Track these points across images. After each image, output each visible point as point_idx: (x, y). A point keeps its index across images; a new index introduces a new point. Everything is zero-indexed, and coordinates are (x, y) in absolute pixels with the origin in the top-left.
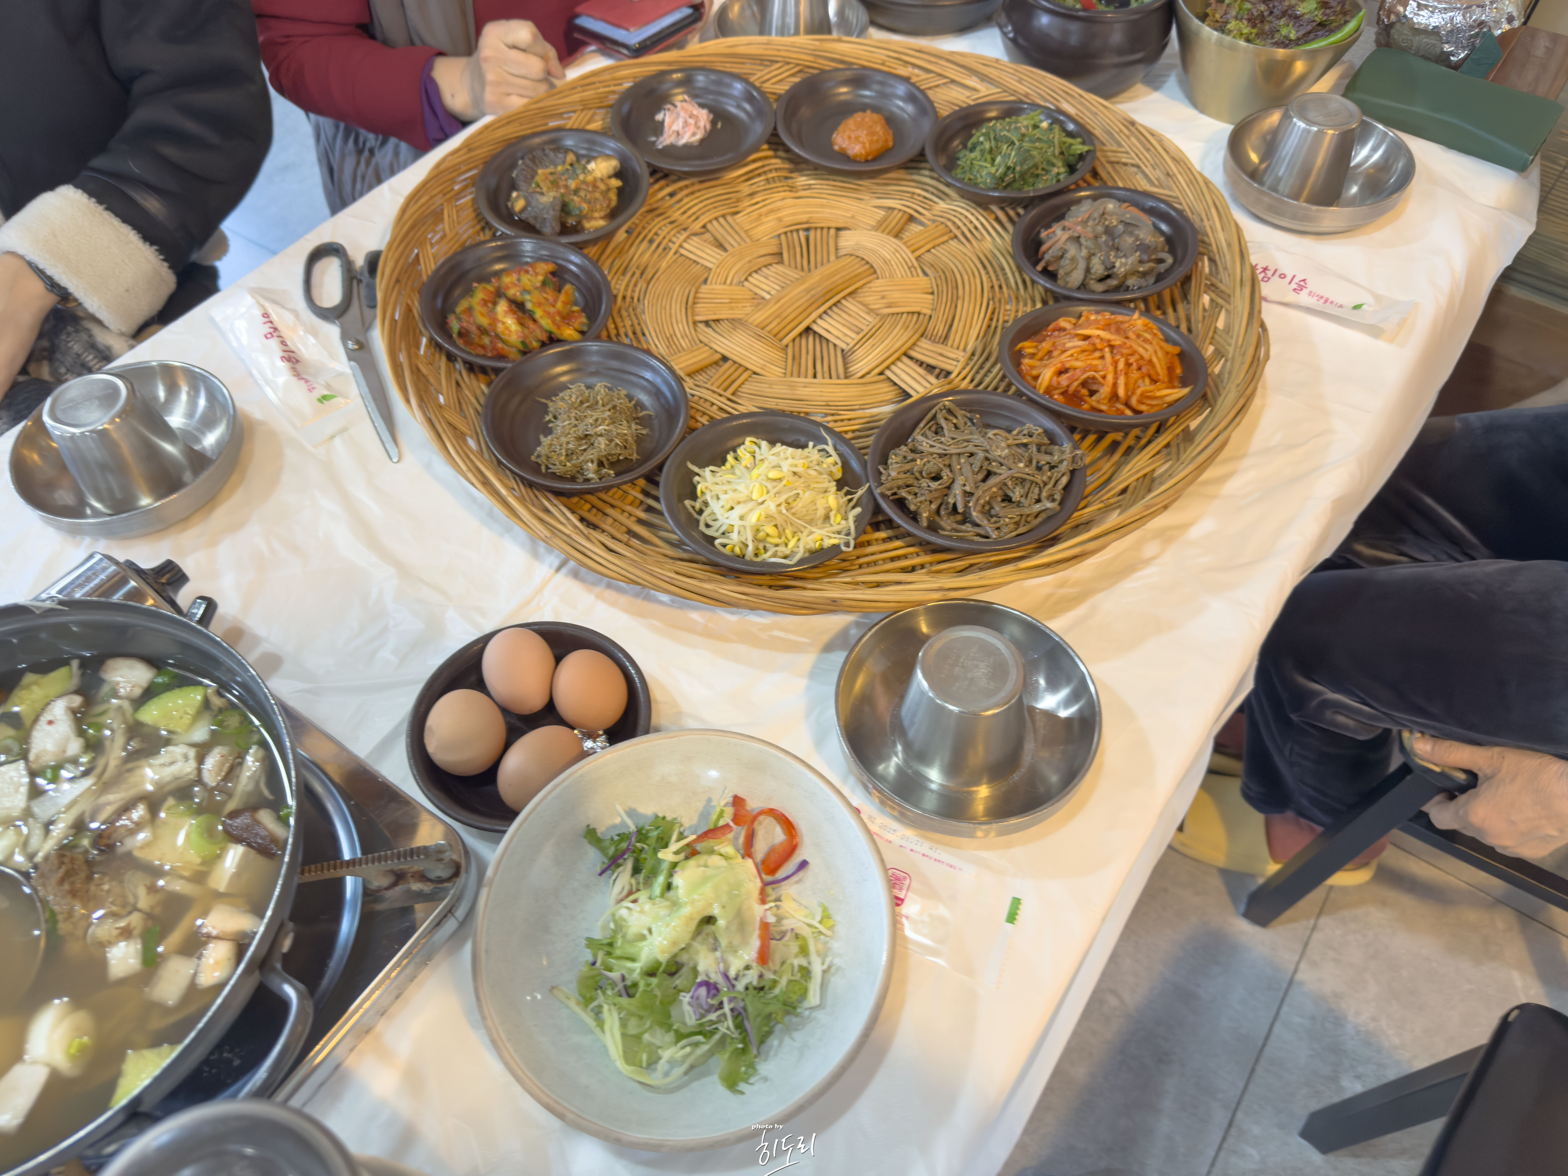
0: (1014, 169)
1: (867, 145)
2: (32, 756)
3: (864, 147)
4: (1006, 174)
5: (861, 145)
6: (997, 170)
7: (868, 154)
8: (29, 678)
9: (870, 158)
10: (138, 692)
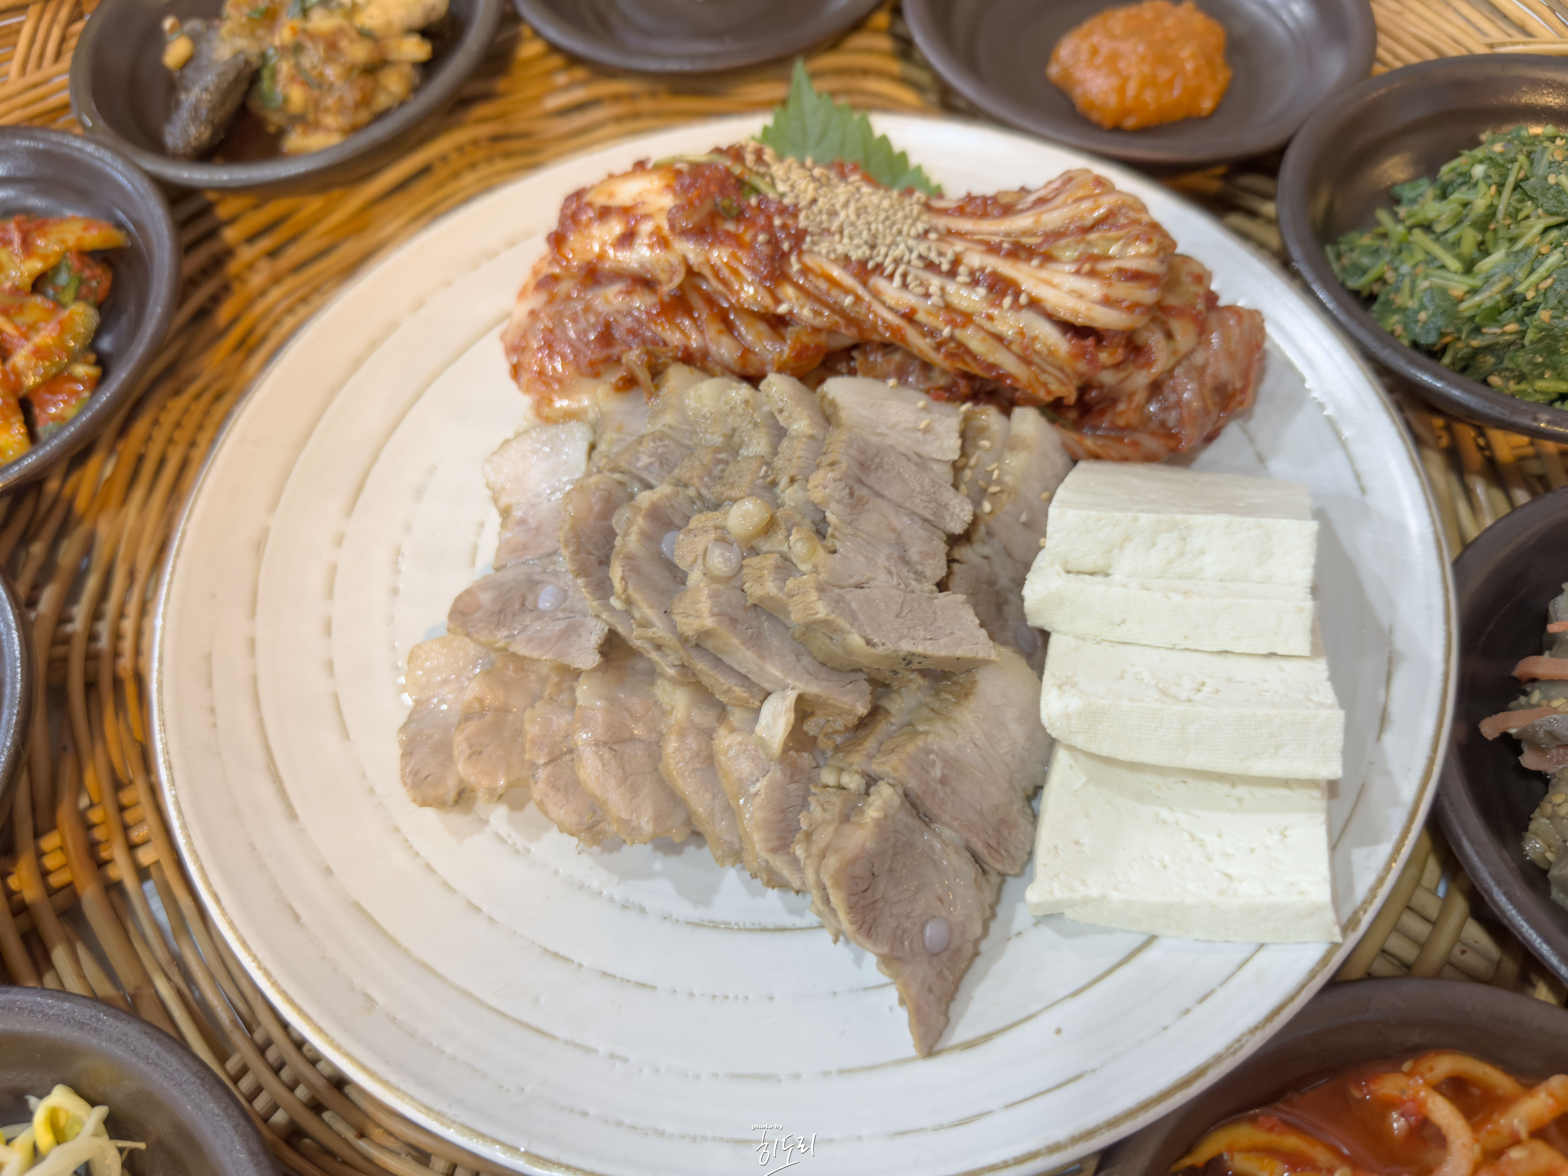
0: (1531, 310)
1: (1132, 88)
3: (1121, 90)
4: (1494, 314)
5: (1115, 82)
6: (1473, 291)
7: (1127, 112)
9: (1130, 122)
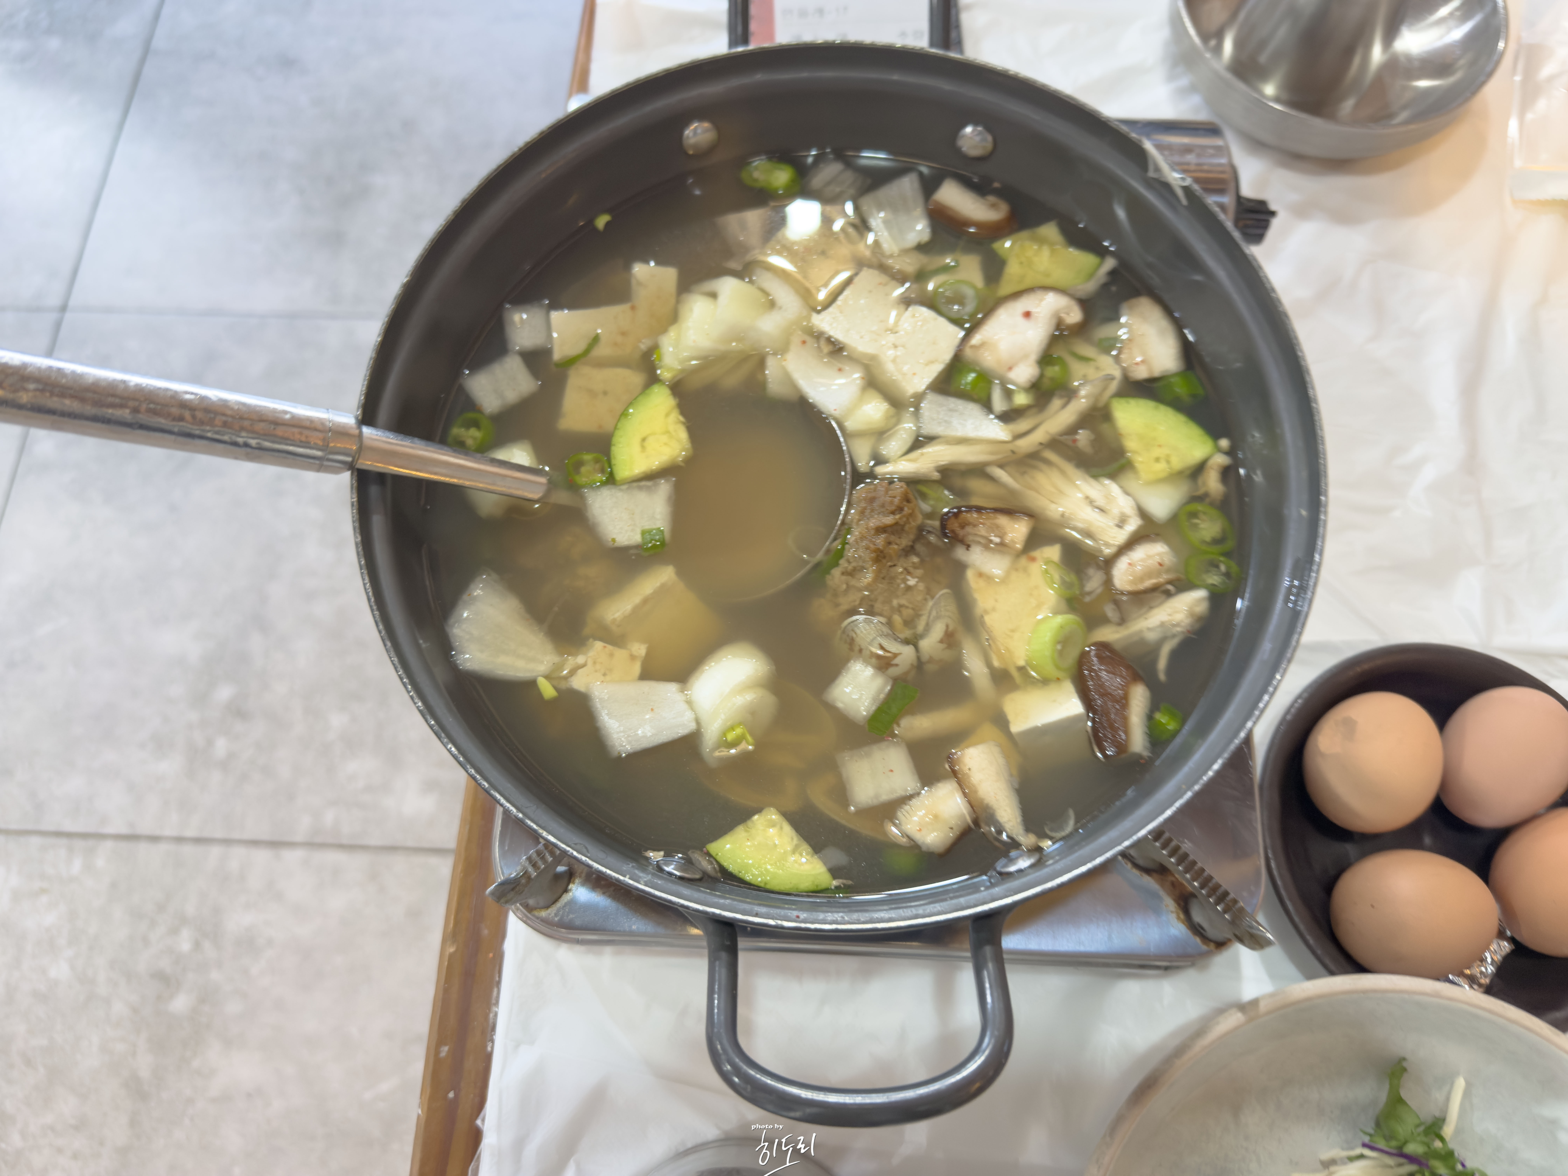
2: (976, 339)
8: (1050, 231)
10: (1141, 373)
